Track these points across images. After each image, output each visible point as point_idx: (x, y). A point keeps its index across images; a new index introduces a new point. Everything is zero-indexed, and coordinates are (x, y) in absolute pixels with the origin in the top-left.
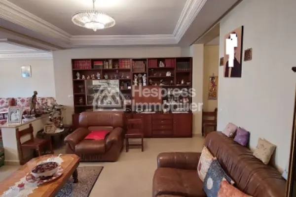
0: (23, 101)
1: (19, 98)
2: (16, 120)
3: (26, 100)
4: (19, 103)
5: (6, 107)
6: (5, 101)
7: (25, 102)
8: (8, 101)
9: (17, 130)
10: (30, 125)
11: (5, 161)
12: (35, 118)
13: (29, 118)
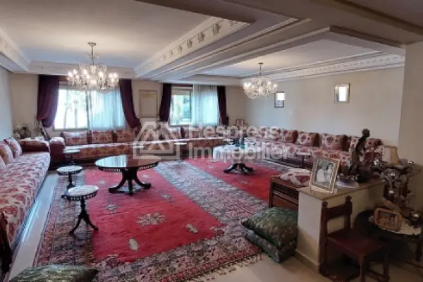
0: (330, 139)
1: (326, 135)
2: (324, 183)
3: (335, 138)
4: (324, 142)
5: (307, 145)
6: (307, 136)
7: (334, 141)
8: (310, 137)
9: (324, 204)
10: (348, 199)
11: (297, 250)
12: (357, 185)
13: (347, 182)
